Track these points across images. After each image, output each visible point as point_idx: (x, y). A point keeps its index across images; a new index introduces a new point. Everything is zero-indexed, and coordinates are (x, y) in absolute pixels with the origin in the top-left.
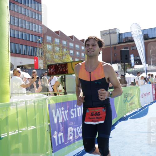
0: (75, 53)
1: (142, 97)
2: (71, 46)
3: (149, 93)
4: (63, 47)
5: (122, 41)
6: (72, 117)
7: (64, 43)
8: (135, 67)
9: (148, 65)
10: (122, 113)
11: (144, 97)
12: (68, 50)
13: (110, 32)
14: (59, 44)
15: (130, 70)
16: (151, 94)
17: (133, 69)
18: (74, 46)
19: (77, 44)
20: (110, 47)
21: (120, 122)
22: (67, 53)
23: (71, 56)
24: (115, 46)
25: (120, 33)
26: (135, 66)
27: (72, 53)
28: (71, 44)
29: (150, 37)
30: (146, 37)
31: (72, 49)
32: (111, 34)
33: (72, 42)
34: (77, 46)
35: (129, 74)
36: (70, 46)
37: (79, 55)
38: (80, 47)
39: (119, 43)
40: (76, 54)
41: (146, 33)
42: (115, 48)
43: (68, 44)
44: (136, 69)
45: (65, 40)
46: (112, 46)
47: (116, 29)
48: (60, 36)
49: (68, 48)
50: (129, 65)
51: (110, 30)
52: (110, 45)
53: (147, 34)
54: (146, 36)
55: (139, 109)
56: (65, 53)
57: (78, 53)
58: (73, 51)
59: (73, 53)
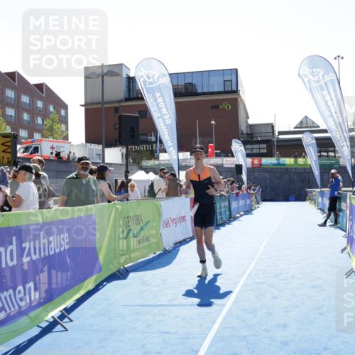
0: (19, 115)
1: (167, 225)
2: (11, 98)
3: (183, 218)
5: (135, 96)
8: (161, 158)
9: (191, 155)
10: (115, 261)
11: (172, 226)
13: (102, 72)
15: (151, 163)
16: (187, 218)
17: (157, 163)
18: (18, 97)
19: (26, 94)
20: (100, 106)
21: (108, 282)
23: (9, 123)
24: (117, 105)
25: (131, 75)
26: (160, 154)
28: (10, 94)
29: (199, 91)
30: (190, 90)
31: (11, 106)
32: (105, 77)
33: (12, 88)
34: (25, 99)
35: (147, 173)
36: (8, 97)
37: (29, 122)
38: (33, 102)
39: (127, 100)
40: (22, 118)
41: (191, 82)
42: (116, 109)
43: (2, 92)
44: (163, 162)
46: (106, 106)
47: (121, 65)
50: (149, 152)
51: (102, 66)
52: (103, 102)
53: (191, 84)
54: (190, 87)
55: (158, 253)
57: (26, 116)
58: (13, 111)
59: (13, 115)
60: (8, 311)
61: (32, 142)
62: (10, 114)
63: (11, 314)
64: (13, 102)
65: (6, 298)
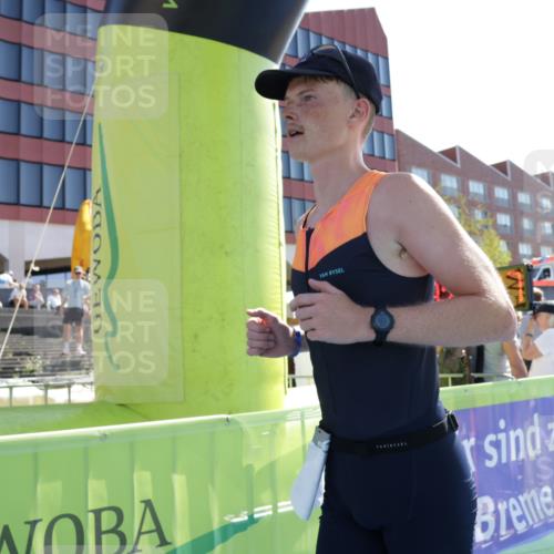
0: (516, 224)
2: (503, 200)
4: (472, 204)
6: (490, 464)
7: (476, 188)
12: (489, 214)
14: (456, 194)
18: (513, 197)
19: (524, 190)
22: (486, 227)
23: (503, 237)
27: (505, 226)
28: (501, 193)
31: (505, 211)
33: (504, 184)
34: (523, 198)
36: (498, 199)
38: (535, 201)
40: (522, 226)
43: (489, 193)
45: (478, 179)
48: (459, 166)
49: (492, 208)
56: (479, 226)
57: (526, 224)
58: (508, 218)
59: (508, 224)
60: (531, 522)
61: (540, 262)
62: (504, 223)
63: (535, 526)
64: (506, 206)
65: (526, 502)
